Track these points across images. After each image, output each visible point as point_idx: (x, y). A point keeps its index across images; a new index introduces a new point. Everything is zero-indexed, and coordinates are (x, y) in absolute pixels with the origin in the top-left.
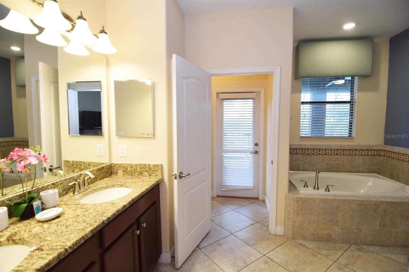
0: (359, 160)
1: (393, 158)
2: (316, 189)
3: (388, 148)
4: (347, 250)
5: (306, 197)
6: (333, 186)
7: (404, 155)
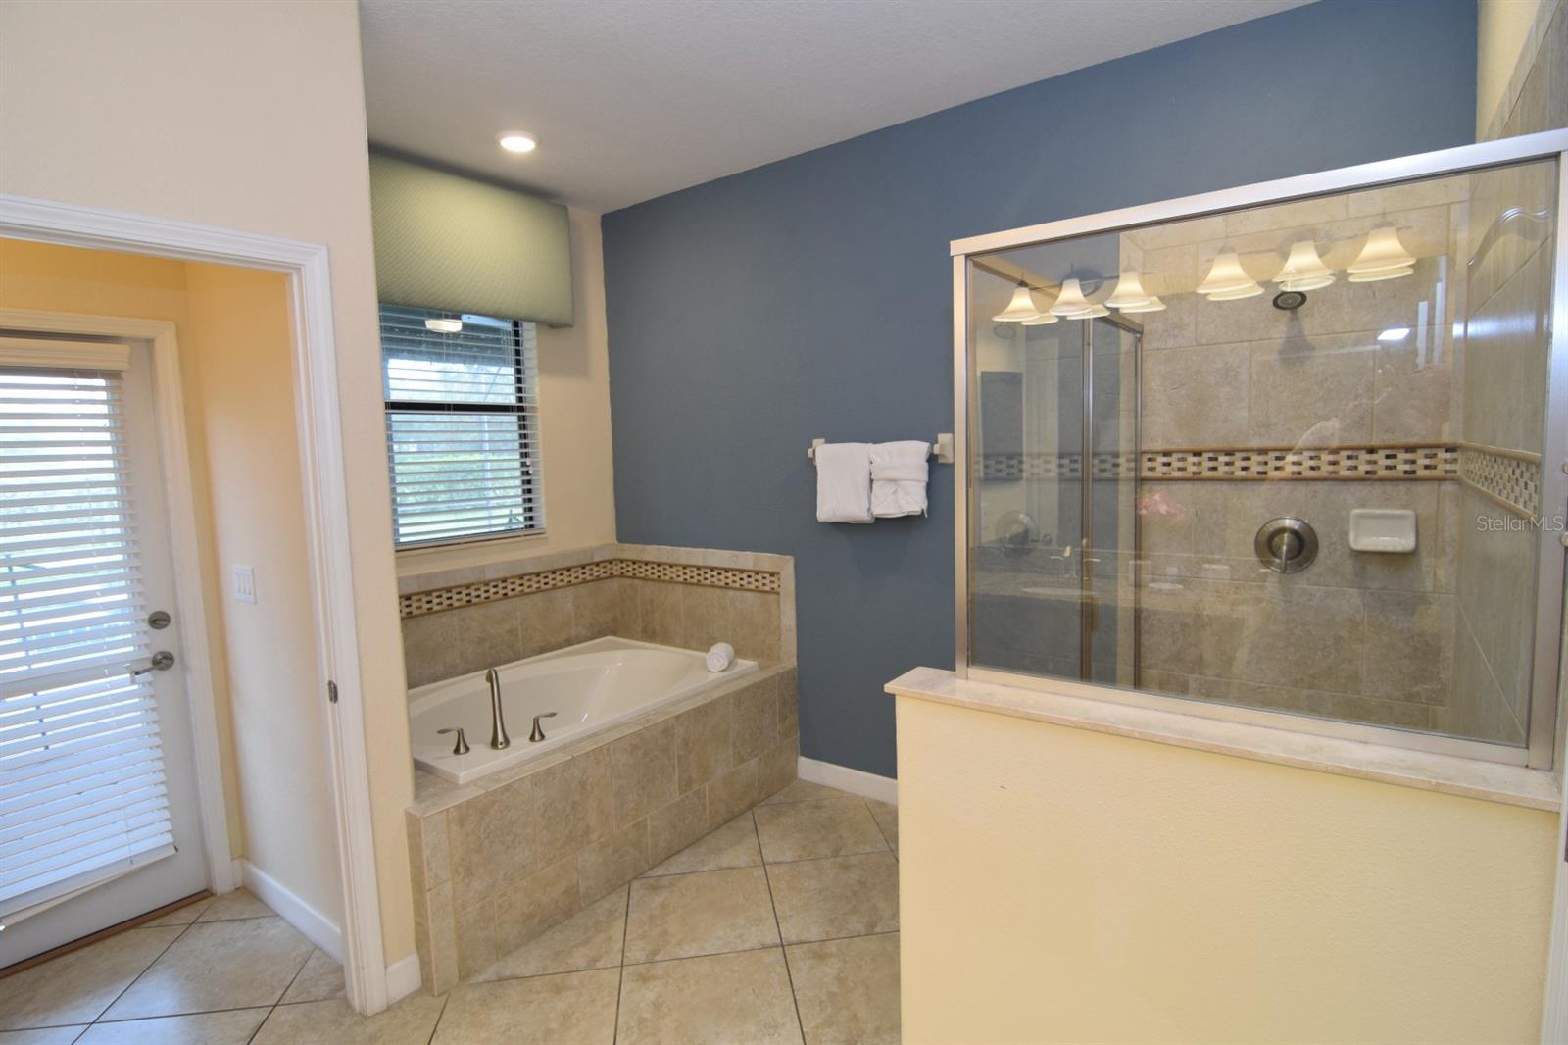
0: (566, 601)
1: (645, 579)
2: (500, 747)
3: (632, 551)
4: (630, 910)
5: (490, 790)
6: (553, 714)
7: (671, 566)
